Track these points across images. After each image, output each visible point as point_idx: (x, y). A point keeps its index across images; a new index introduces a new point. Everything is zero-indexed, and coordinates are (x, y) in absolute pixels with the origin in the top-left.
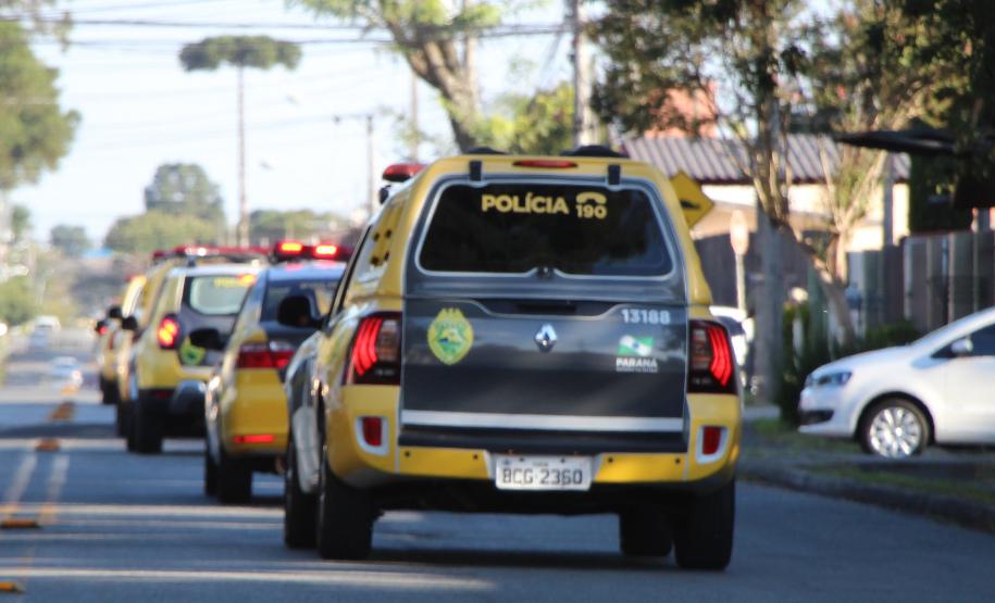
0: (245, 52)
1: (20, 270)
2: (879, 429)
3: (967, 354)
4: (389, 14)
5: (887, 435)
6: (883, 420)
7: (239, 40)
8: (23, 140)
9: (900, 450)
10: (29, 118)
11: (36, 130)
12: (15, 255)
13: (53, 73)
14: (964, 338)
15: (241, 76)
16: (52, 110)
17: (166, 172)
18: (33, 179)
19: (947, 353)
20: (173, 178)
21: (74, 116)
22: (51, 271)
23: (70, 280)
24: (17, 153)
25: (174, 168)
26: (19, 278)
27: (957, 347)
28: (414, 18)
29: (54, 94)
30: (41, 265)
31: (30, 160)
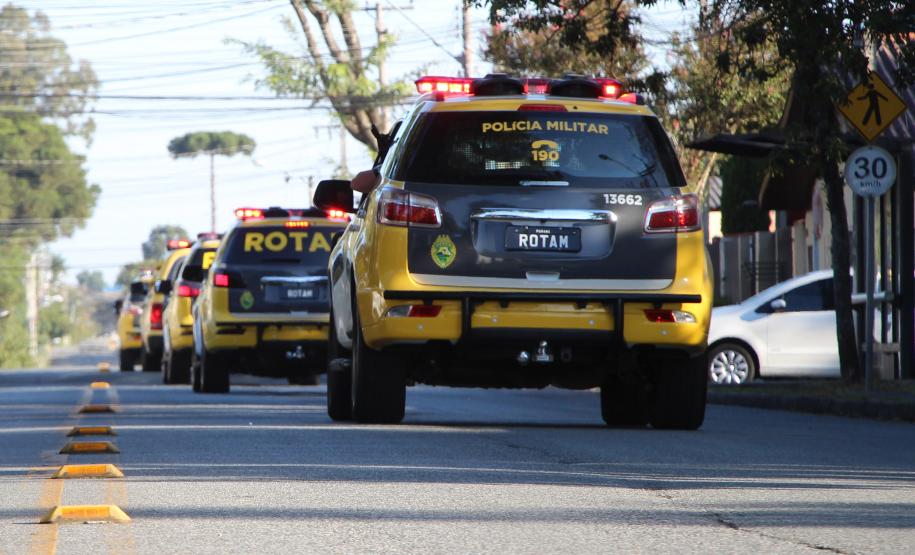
0: (216, 144)
1: (59, 298)
2: (716, 366)
3: (782, 310)
4: (332, 91)
5: (723, 370)
6: (720, 359)
7: (211, 135)
8: (60, 206)
9: (732, 380)
10: (64, 191)
11: (69, 199)
12: (56, 290)
13: (81, 158)
14: (779, 297)
15: (212, 161)
16: (81, 184)
17: (158, 233)
18: (68, 234)
19: (767, 309)
20: (164, 237)
21: (96, 189)
22: (79, 303)
23: (93, 310)
24: (56, 215)
25: (163, 231)
26: (57, 304)
27: (775, 304)
28: (350, 92)
29: (82, 173)
30: (72, 298)
31: (65, 221)
